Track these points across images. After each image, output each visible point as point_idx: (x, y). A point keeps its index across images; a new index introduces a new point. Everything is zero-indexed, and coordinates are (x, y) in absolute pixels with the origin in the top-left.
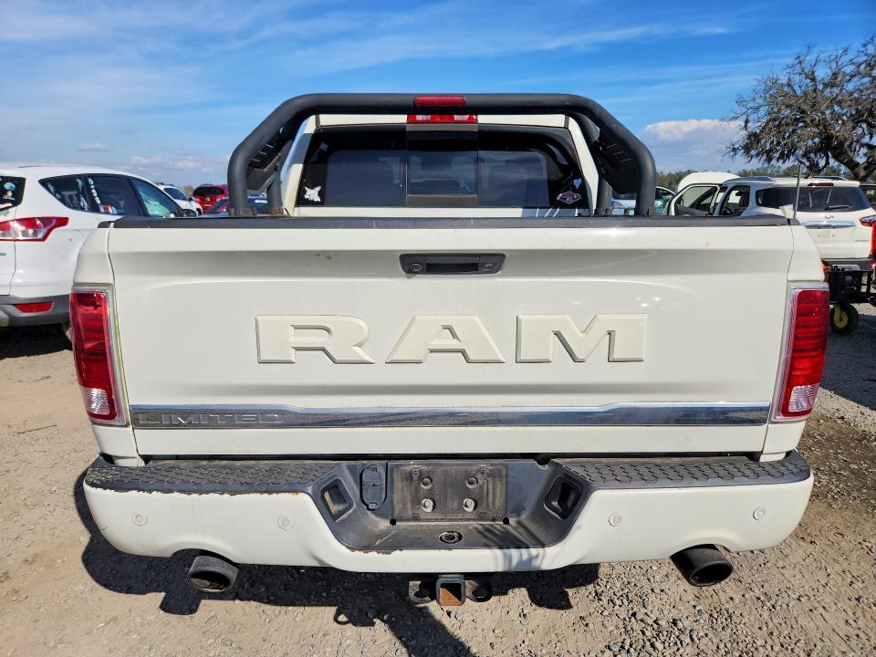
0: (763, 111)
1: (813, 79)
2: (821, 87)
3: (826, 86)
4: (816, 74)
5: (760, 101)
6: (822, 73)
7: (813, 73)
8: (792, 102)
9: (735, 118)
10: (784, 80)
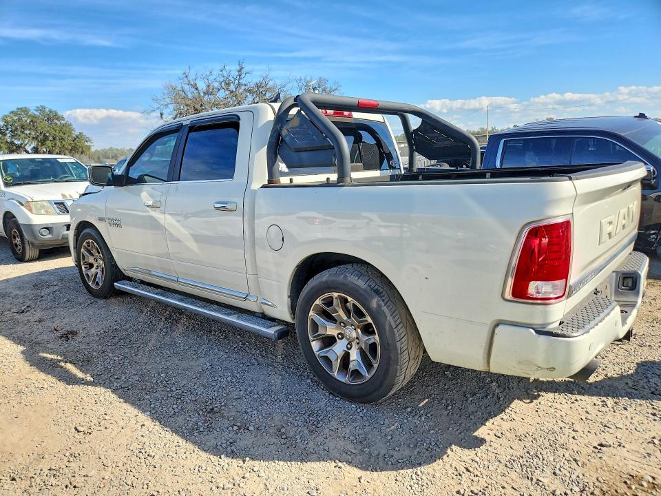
0: (171, 107)
1: (197, 89)
2: (202, 94)
3: (205, 93)
4: (198, 86)
5: (168, 100)
6: (202, 86)
7: (196, 85)
8: (189, 102)
9: (153, 111)
10: (179, 88)
